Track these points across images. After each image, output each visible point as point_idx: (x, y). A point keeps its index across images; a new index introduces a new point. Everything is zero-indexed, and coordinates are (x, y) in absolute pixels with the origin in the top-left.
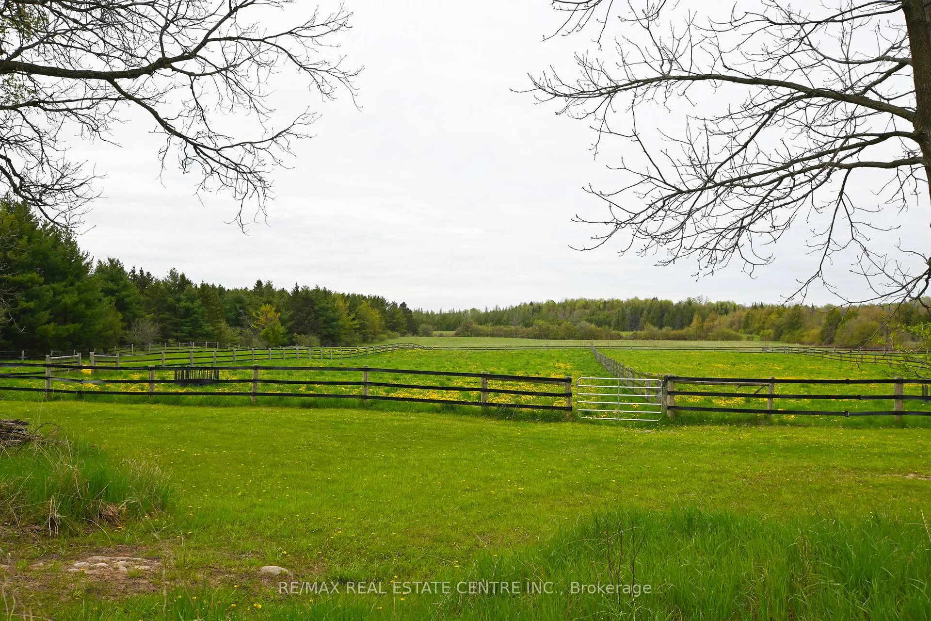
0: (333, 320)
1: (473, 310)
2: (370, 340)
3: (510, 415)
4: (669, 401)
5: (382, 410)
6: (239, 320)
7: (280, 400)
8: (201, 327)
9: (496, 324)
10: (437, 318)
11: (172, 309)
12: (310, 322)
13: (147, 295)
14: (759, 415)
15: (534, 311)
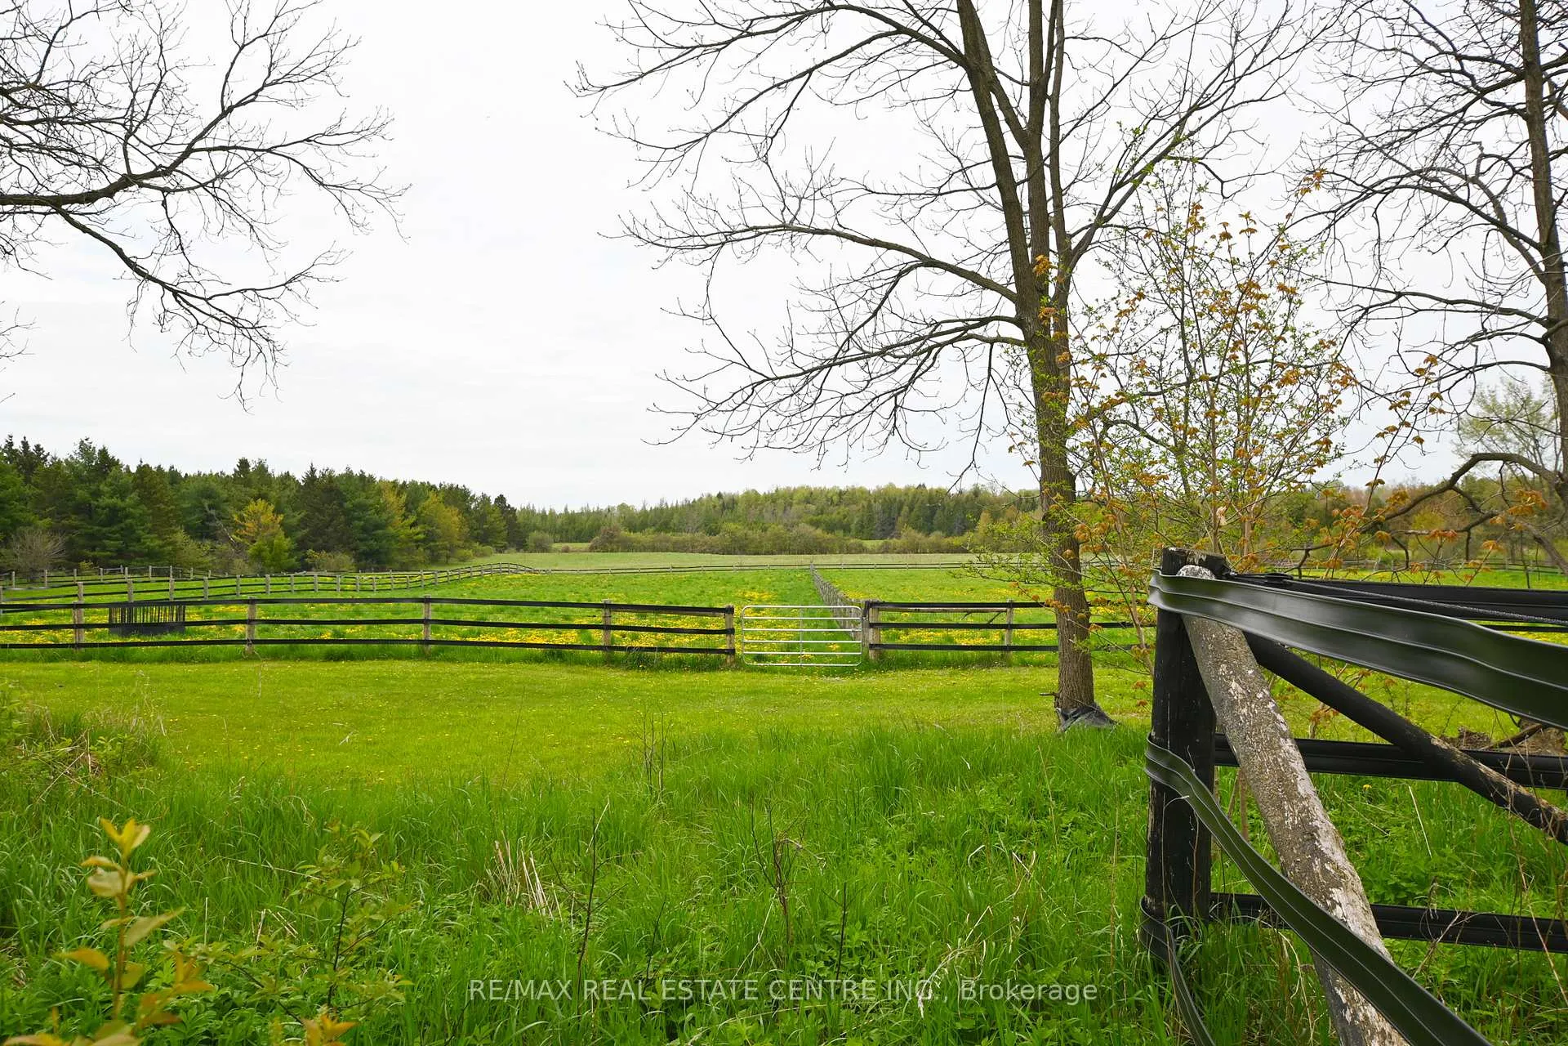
0: (378, 526)
1: (623, 507)
2: (444, 559)
3: (645, 663)
4: (872, 636)
5: (452, 660)
6: (208, 527)
7: (292, 650)
8: (138, 540)
9: (659, 530)
10: (559, 522)
11: (85, 510)
12: (336, 531)
13: (36, 485)
14: (993, 653)
15: (724, 507)
